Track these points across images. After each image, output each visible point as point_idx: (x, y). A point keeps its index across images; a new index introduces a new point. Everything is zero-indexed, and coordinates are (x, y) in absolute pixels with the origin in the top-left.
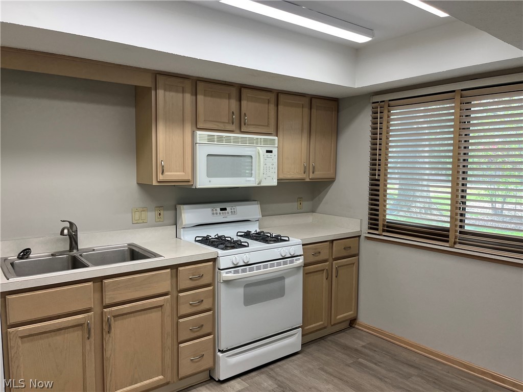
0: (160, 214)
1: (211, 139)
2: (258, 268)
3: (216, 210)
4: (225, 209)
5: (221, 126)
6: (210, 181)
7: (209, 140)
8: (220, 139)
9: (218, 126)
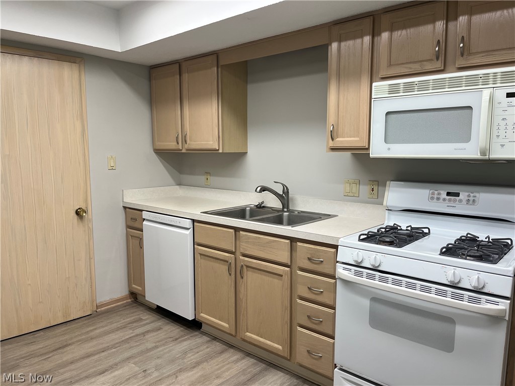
0: (373, 190)
1: (393, 90)
2: (399, 283)
3: (439, 194)
4: (457, 195)
5: (416, 67)
6: (389, 149)
7: (390, 92)
8: (409, 88)
9: (411, 68)
